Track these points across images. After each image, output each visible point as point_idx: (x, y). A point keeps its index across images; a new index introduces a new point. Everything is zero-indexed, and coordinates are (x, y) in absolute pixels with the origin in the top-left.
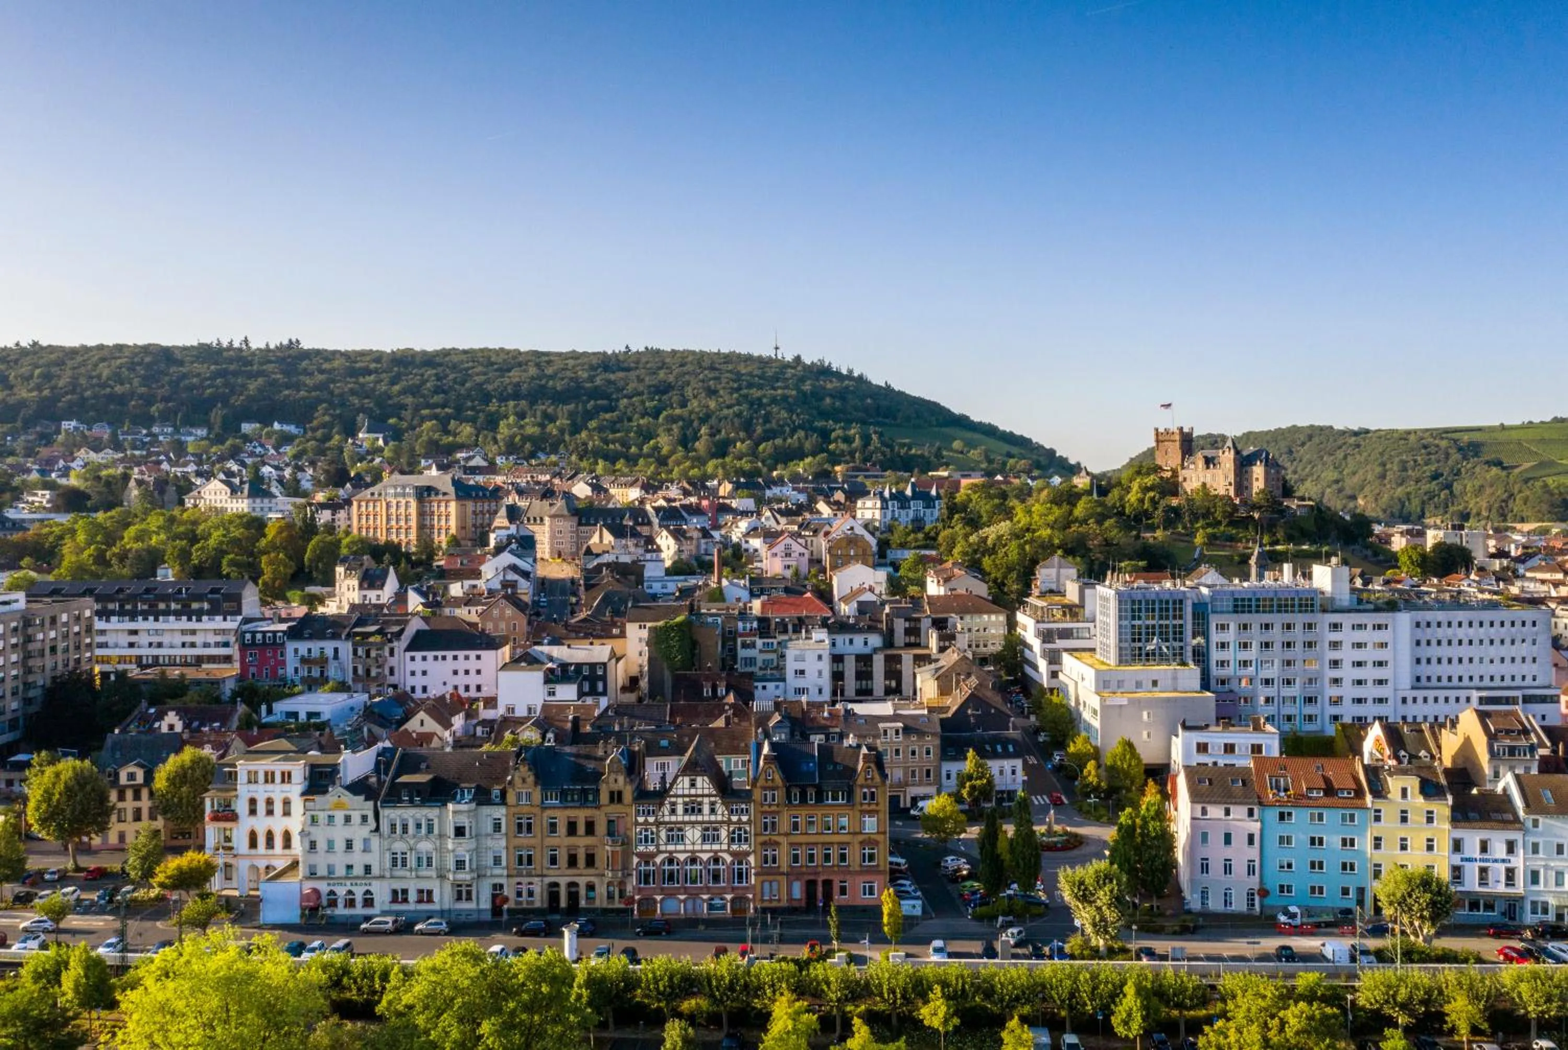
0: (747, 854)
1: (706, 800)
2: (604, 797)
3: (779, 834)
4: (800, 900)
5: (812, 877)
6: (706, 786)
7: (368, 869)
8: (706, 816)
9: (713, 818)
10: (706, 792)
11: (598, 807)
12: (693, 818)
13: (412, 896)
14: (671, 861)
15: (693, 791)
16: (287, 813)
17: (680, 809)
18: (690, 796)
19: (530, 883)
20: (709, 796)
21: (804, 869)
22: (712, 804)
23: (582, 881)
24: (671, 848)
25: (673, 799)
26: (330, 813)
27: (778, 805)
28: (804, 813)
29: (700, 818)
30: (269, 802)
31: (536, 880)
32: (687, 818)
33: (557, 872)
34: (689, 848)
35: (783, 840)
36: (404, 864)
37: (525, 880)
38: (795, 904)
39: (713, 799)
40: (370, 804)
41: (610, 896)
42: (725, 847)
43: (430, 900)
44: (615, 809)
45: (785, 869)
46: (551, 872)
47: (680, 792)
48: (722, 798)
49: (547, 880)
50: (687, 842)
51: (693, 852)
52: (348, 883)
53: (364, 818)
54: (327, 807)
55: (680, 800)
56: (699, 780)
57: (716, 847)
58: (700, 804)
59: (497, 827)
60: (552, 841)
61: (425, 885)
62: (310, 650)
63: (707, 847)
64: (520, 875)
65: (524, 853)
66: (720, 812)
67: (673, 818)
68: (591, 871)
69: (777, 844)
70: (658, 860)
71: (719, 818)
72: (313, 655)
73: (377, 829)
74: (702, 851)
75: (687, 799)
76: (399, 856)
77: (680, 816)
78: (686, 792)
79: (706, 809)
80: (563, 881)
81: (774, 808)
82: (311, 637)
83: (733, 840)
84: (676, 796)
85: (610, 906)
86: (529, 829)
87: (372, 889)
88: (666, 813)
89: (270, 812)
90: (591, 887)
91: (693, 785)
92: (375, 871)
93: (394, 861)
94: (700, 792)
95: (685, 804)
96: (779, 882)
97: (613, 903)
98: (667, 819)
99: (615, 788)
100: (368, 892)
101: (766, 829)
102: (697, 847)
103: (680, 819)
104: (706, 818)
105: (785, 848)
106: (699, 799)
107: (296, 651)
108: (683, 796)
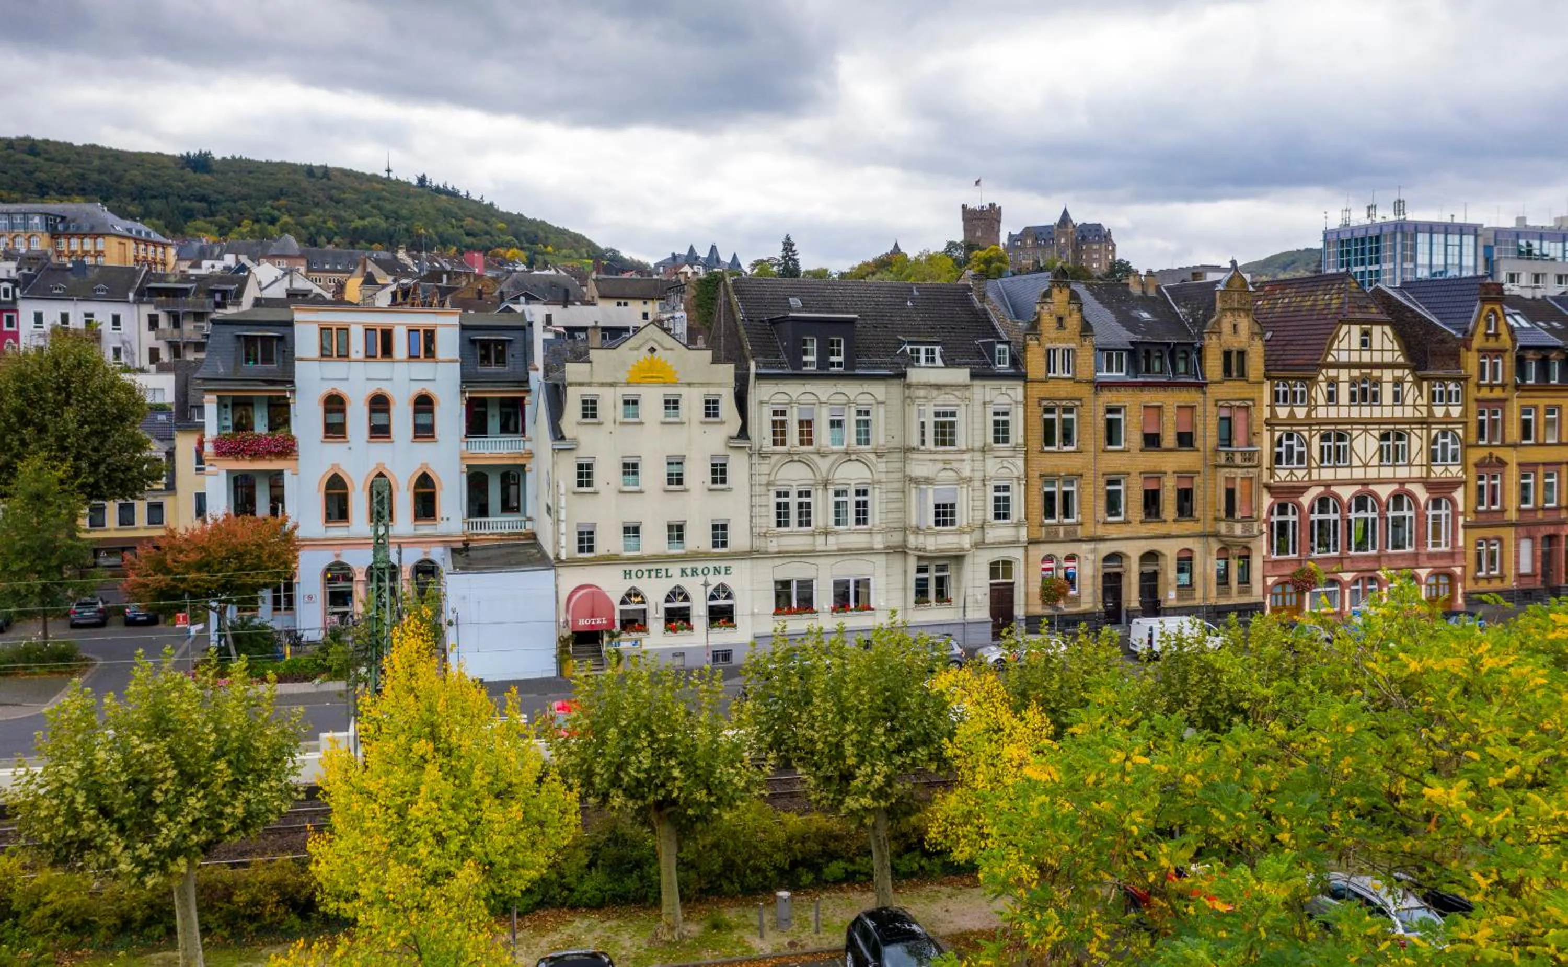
0: (1454, 485)
1: (1388, 375)
2: (1213, 366)
3: (1504, 445)
4: (1533, 575)
5: (1551, 530)
6: (1387, 345)
7: (720, 532)
8: (1387, 410)
9: (1398, 412)
10: (1388, 357)
11: (1201, 386)
12: (1366, 412)
13: (823, 598)
14: (1323, 503)
15: (1366, 357)
16: (424, 431)
17: (1344, 392)
18: (1360, 366)
19: (1071, 558)
20: (1393, 366)
21: (1540, 515)
22: (1398, 382)
23: (1170, 550)
24: (1327, 474)
25: (1332, 373)
26: (631, 391)
27: (1503, 386)
28: (1542, 403)
29: (1377, 412)
30: (379, 403)
31: (1083, 549)
32: (1355, 412)
33: (1126, 531)
34: (1359, 474)
35: (1512, 457)
36: (805, 517)
37: (1061, 551)
38: (1528, 584)
39: (1398, 373)
40: (727, 371)
41: (1223, 579)
42: (1416, 472)
43: (864, 606)
44: (1232, 390)
45: (1512, 515)
46: (1113, 532)
47: (1344, 357)
48: (1414, 370)
49: (1106, 548)
50: (1356, 462)
51: (1365, 483)
52: (675, 569)
53: (711, 408)
54: (622, 376)
55: (1344, 374)
56: (1376, 330)
57: (1402, 472)
58: (1378, 382)
59: (1001, 431)
60: (1113, 462)
61: (851, 570)
62: (65, 318)
63: (1387, 472)
64: (1052, 540)
65: (1058, 489)
66: (1409, 400)
67: (1333, 412)
68: (1187, 526)
69: (1502, 463)
70: (1306, 500)
71: (1409, 412)
72: (71, 325)
73: (743, 433)
74: (1380, 481)
75: (1356, 373)
76: (793, 501)
77: (1344, 410)
78: (1355, 357)
79: (1388, 392)
80: (1134, 550)
81: (1498, 393)
82: (66, 297)
83: (1433, 457)
84: (1338, 365)
85: (1223, 602)
86: (1067, 437)
87: (729, 581)
88: (1321, 400)
89: (380, 431)
90: (1185, 563)
91: (1365, 343)
92: (738, 539)
93: (782, 511)
94: (1377, 358)
95: (1353, 382)
96: (1500, 540)
97: (1227, 594)
98: (1321, 413)
99: (1235, 343)
100: (723, 590)
101: (1481, 435)
102: (1372, 473)
103: (1344, 413)
104: (1387, 413)
105: (1513, 473)
106: (1376, 373)
107: (38, 318)
108: (1349, 366)
